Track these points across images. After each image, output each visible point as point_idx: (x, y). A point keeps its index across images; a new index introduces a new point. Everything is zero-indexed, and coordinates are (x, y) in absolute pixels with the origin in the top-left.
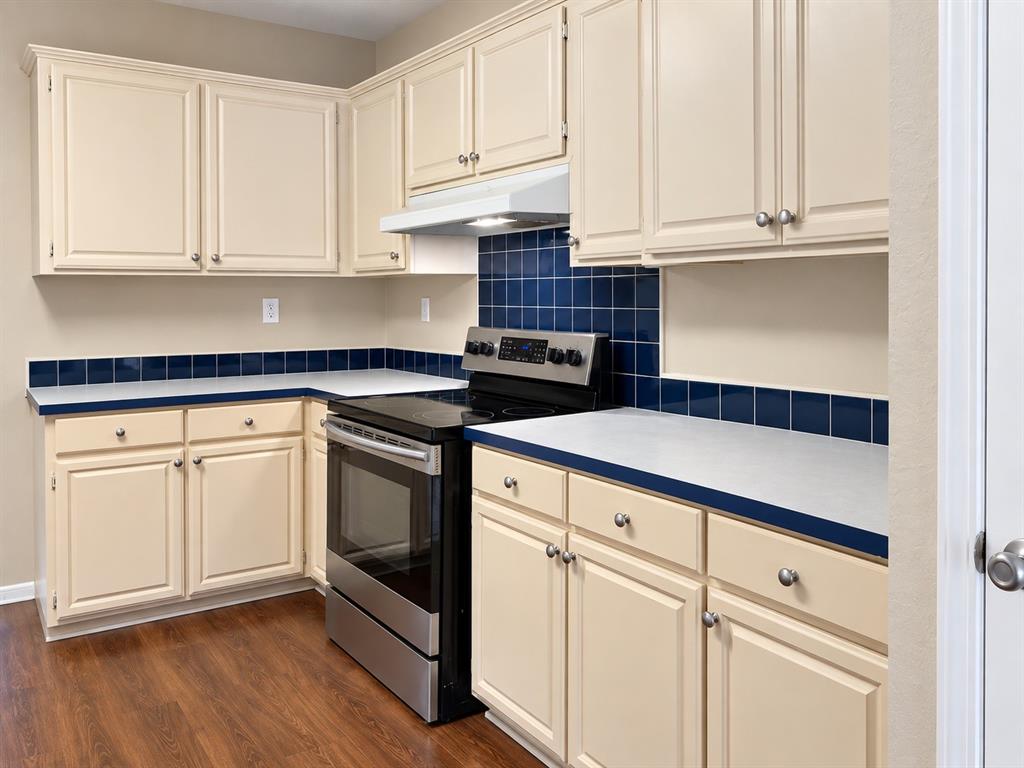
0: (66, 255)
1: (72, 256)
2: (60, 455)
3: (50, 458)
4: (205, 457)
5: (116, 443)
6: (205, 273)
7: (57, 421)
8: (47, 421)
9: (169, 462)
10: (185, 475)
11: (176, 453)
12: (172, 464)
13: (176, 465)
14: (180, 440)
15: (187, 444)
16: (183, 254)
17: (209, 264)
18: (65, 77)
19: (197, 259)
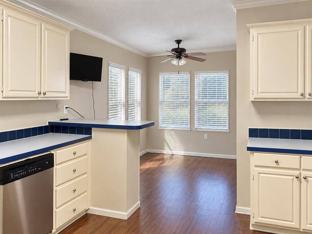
0: (258, 93)
1: (260, 94)
2: (256, 166)
3: (252, 167)
4: (308, 177)
5: (275, 165)
6: (306, 100)
7: (254, 153)
8: (251, 153)
9: (294, 176)
10: (300, 182)
11: (297, 173)
12: (295, 176)
13: (296, 177)
14: (298, 167)
15: (301, 170)
16: (297, 92)
17: (307, 96)
18: (258, 34)
19: (302, 95)
